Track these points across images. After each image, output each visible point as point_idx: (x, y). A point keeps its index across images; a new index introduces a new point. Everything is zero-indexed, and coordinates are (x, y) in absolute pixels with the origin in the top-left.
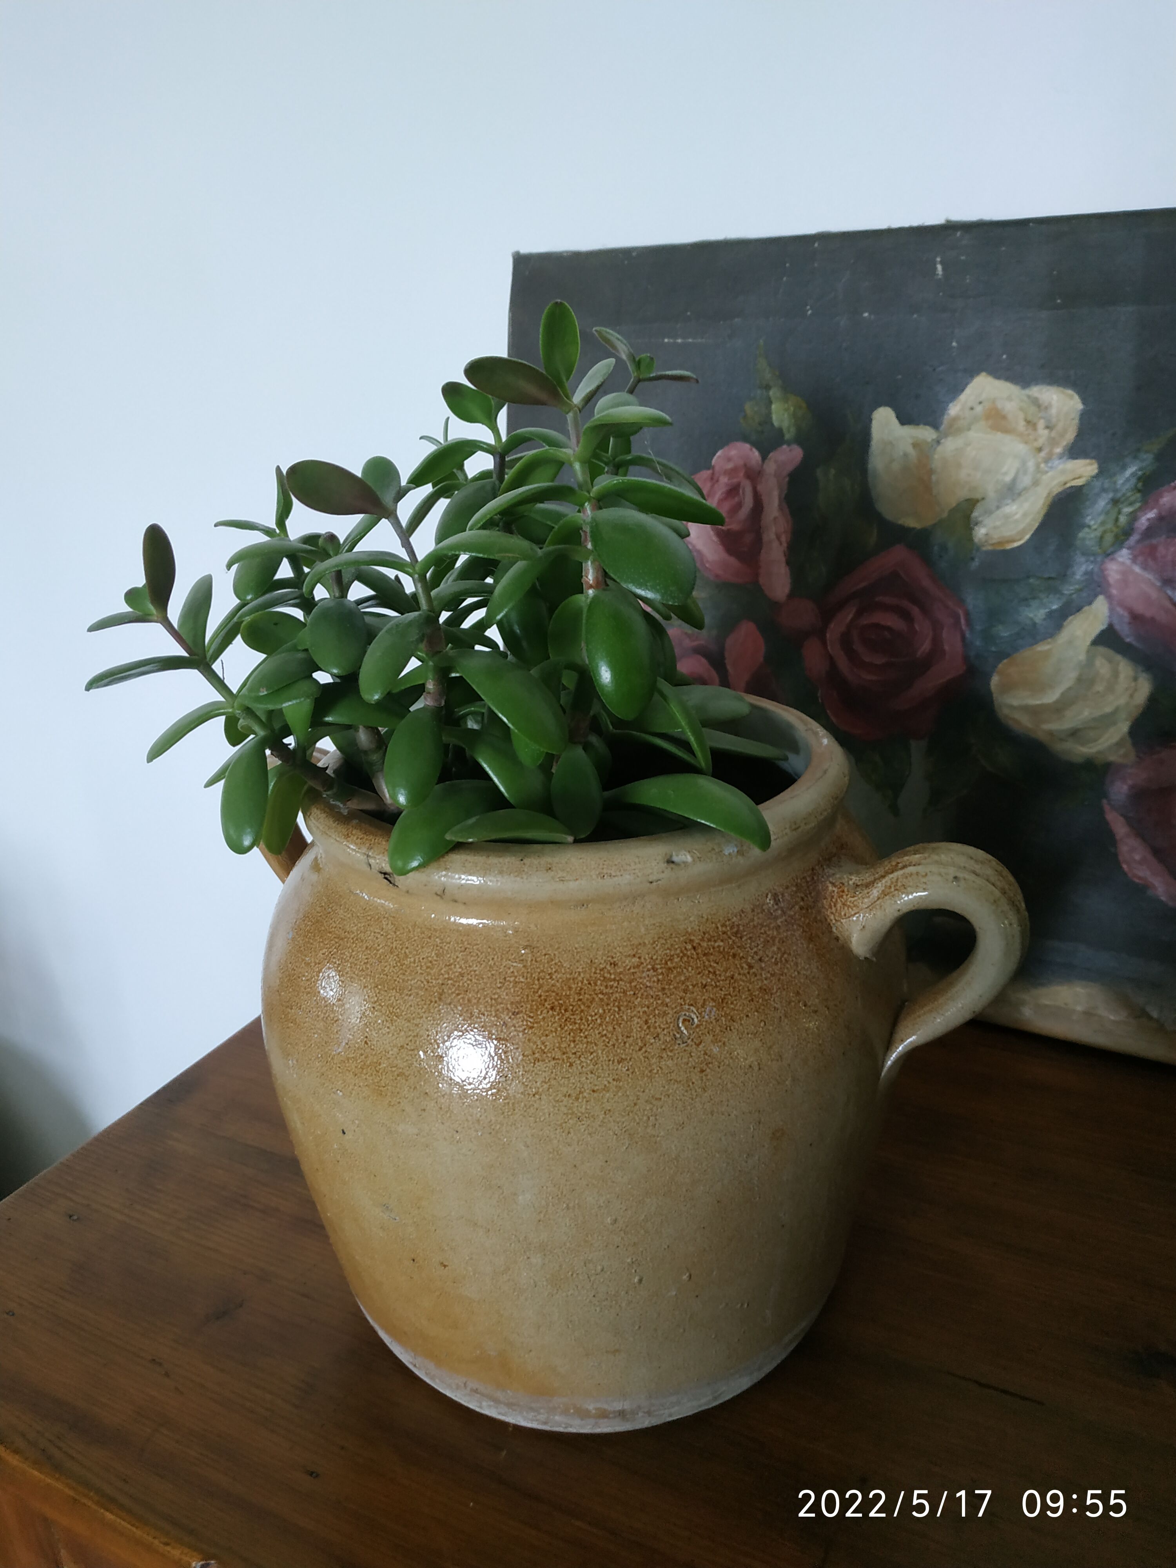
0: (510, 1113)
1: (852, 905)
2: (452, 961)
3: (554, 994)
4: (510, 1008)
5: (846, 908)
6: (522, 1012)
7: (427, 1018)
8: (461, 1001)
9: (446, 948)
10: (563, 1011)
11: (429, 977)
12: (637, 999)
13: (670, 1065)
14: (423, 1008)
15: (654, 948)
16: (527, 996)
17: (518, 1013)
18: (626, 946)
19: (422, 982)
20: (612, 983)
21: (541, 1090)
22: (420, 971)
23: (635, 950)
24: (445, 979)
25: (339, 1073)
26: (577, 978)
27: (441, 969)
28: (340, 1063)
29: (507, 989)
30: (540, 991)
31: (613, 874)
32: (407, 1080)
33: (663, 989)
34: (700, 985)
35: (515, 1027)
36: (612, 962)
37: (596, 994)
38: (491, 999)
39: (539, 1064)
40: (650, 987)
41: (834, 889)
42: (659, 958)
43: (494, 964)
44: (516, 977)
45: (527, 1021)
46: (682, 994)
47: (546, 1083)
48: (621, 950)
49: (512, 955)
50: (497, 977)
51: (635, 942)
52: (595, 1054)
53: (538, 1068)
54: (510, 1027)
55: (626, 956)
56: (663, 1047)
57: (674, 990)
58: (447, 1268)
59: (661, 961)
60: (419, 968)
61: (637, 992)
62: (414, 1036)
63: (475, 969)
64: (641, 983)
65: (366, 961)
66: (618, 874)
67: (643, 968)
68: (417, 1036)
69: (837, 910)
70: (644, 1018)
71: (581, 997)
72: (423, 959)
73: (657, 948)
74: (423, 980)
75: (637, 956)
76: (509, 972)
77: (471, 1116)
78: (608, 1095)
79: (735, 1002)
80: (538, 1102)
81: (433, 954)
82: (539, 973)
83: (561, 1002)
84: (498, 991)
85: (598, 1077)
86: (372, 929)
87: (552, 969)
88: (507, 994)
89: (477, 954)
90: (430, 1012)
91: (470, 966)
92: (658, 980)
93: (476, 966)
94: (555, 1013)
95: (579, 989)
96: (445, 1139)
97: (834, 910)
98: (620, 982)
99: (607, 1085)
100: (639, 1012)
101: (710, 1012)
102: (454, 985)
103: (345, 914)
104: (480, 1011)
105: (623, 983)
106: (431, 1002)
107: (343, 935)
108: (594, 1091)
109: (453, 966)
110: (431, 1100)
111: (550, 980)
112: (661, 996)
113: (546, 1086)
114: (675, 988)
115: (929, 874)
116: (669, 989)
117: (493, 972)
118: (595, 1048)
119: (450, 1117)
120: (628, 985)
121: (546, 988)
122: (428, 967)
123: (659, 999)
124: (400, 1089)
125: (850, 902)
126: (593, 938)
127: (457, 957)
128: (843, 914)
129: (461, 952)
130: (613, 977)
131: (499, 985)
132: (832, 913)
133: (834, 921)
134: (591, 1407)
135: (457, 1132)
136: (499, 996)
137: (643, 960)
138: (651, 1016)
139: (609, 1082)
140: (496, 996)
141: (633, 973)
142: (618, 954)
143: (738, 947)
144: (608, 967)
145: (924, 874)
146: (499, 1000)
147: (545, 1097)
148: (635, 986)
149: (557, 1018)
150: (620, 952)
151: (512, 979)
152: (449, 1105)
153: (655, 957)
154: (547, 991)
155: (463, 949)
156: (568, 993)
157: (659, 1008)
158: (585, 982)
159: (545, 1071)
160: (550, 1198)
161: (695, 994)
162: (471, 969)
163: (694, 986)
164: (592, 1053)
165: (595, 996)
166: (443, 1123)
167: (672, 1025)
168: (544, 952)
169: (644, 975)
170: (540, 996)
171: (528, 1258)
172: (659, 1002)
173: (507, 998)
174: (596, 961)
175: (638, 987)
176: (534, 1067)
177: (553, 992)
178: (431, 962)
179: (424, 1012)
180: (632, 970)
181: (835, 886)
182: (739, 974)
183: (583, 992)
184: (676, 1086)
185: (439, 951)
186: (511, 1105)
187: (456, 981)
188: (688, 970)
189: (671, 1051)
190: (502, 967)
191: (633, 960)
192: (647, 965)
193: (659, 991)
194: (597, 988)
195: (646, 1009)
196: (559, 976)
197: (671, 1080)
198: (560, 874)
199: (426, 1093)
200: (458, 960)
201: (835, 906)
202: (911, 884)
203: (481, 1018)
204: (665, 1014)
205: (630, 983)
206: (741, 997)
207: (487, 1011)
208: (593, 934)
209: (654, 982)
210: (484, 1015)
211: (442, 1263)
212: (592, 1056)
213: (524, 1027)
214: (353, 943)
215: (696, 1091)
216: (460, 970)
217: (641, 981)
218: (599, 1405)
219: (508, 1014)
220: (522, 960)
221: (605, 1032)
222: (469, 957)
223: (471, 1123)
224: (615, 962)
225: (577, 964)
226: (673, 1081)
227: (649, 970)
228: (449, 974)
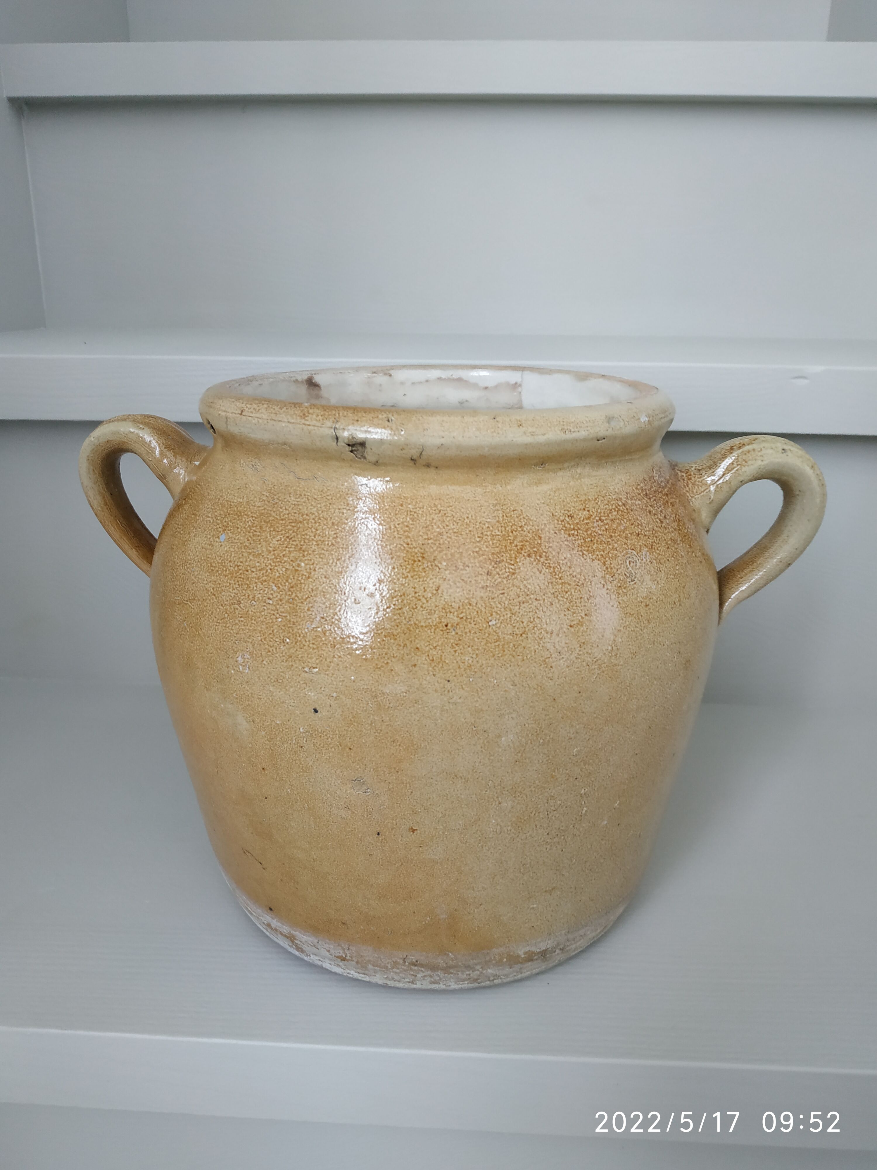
0: (500, 655)
1: (700, 484)
2: (428, 523)
3: (528, 543)
4: (491, 558)
5: (696, 487)
6: (503, 561)
7: (412, 577)
8: (444, 557)
9: (420, 512)
10: (538, 558)
11: (409, 540)
12: (594, 544)
13: (626, 600)
14: (406, 568)
15: (597, 503)
16: (505, 546)
17: (500, 562)
18: (577, 501)
19: (402, 545)
20: (573, 532)
21: (527, 629)
22: (397, 536)
23: (584, 505)
24: (425, 539)
25: (314, 649)
26: (544, 529)
27: (419, 531)
28: (314, 639)
29: (486, 542)
30: (515, 542)
31: (572, 430)
32: (395, 639)
33: (611, 536)
34: (635, 534)
35: (499, 574)
36: (569, 514)
37: (562, 542)
38: (473, 552)
39: (524, 605)
40: (601, 534)
41: (683, 474)
42: (602, 511)
43: (470, 522)
44: (492, 531)
45: (509, 568)
46: (625, 540)
47: (531, 622)
48: (574, 505)
49: (484, 513)
50: (475, 533)
51: (583, 498)
52: (569, 593)
53: (524, 609)
54: (495, 575)
55: (578, 510)
56: (619, 585)
57: (618, 537)
58: (416, 832)
59: (605, 514)
60: (396, 533)
61: (593, 539)
62: (401, 596)
63: (453, 527)
64: (594, 531)
65: (335, 536)
66: (576, 430)
67: (593, 519)
68: (404, 594)
69: (689, 489)
70: (603, 560)
71: (551, 545)
72: (399, 524)
73: (599, 503)
74: (402, 543)
75: (586, 509)
76: (484, 527)
77: (463, 663)
78: (582, 629)
79: (659, 549)
80: (525, 640)
81: (408, 519)
82: (512, 526)
83: (535, 549)
84: (478, 544)
85: (574, 613)
86: (335, 506)
87: (522, 522)
88: (487, 547)
89: (452, 515)
90: (414, 571)
91: (447, 526)
92: (606, 529)
93: (453, 525)
94: (532, 560)
95: (547, 538)
96: (436, 691)
97: (687, 489)
98: (579, 531)
99: (581, 620)
100: (598, 555)
101: (646, 555)
102: (435, 544)
103: (298, 500)
104: (464, 564)
105: (581, 532)
106: (415, 561)
107: (301, 519)
108: (571, 626)
109: (430, 527)
110: (423, 654)
111: (522, 532)
112: (611, 542)
113: (531, 625)
114: (619, 535)
115: (763, 449)
116: (615, 536)
117: (470, 529)
118: (569, 587)
119: (442, 667)
120: (585, 533)
121: (519, 539)
122: (405, 532)
123: (610, 545)
124: (388, 649)
125: (699, 482)
126: (550, 495)
127: (433, 519)
128: (695, 491)
129: (436, 514)
130: (572, 527)
131: (478, 539)
132: (687, 491)
133: (690, 498)
134: (521, 952)
135: (449, 681)
136: (480, 549)
137: (591, 513)
138: (607, 559)
139: (582, 618)
140: (477, 549)
141: (587, 523)
142: (572, 508)
143: (651, 506)
144: (567, 519)
145: (759, 449)
146: (481, 552)
147: (531, 636)
148: (591, 534)
149: (535, 563)
150: (574, 507)
151: (488, 533)
152: (441, 656)
153: (599, 511)
154: (522, 542)
155: (437, 511)
156: (539, 542)
157: (612, 552)
158: (552, 532)
159: (530, 612)
160: (530, 735)
161: (633, 541)
162: (449, 528)
163: (631, 534)
164: (567, 592)
165: (562, 543)
166: (434, 675)
167: (622, 565)
168: (512, 508)
169: (595, 525)
170: (516, 546)
171: (500, 803)
172: (611, 547)
173: (487, 549)
174: (557, 514)
175: (593, 534)
176: (519, 609)
177: (527, 541)
178: (407, 526)
179: (409, 572)
180: (586, 521)
181: (683, 472)
182: (657, 527)
183: (551, 540)
184: (630, 618)
185: (413, 515)
186: (501, 647)
187: (436, 540)
188: (624, 521)
189: (625, 588)
190: (478, 524)
191: (584, 513)
192: (595, 517)
193: (608, 538)
194: (562, 536)
195: (602, 553)
196: (529, 528)
197: (627, 613)
198: (531, 429)
199: (417, 648)
200: (434, 521)
201: (688, 486)
202: (750, 458)
203: (466, 570)
204: (616, 556)
205: (586, 531)
206: (661, 544)
207: (471, 563)
208: (548, 492)
209: (603, 530)
210: (468, 567)
211: (412, 828)
212: (567, 595)
213: (507, 574)
214: (315, 523)
215: (644, 623)
216: (438, 530)
217: (594, 530)
218: (528, 949)
219: (491, 564)
220: (495, 516)
221: (574, 574)
222: (444, 518)
223: (463, 669)
224: (571, 514)
225: (541, 517)
226: (628, 614)
227: (597, 521)
228: (427, 534)
